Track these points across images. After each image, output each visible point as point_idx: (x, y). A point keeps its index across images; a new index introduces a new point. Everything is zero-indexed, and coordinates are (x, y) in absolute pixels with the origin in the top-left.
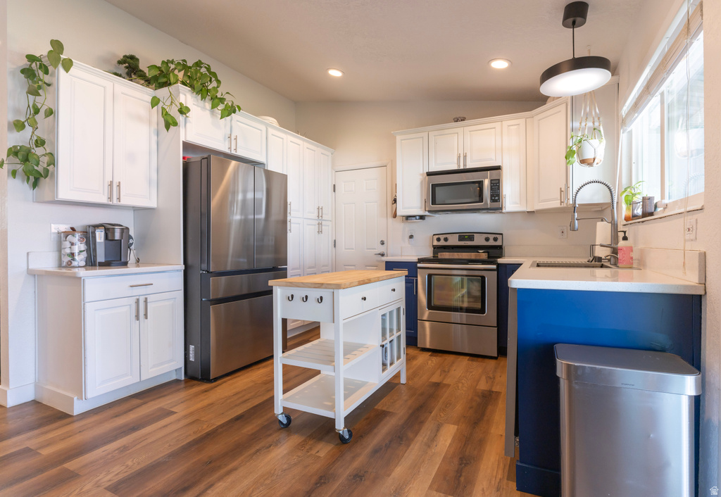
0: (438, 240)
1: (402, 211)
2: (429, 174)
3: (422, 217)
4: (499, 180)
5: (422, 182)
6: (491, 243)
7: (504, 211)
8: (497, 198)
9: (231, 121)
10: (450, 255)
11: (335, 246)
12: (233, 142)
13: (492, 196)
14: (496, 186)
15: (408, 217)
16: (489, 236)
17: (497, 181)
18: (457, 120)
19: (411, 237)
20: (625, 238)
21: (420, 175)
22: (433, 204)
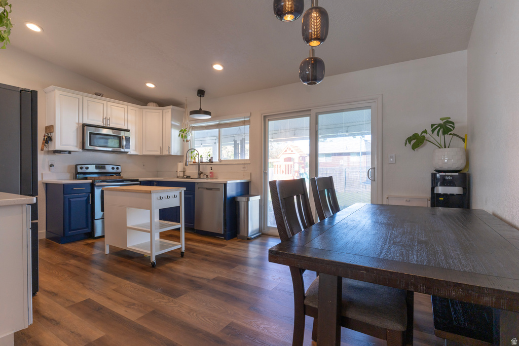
0: (82, 168)
2: (85, 125)
3: (70, 152)
4: (130, 137)
5: (77, 129)
6: (115, 170)
7: (129, 153)
8: (128, 146)
13: (126, 145)
14: (128, 140)
16: (114, 166)
17: (128, 138)
18: (99, 94)
19: (51, 166)
20: (211, 169)
21: (77, 123)
22: (90, 145)
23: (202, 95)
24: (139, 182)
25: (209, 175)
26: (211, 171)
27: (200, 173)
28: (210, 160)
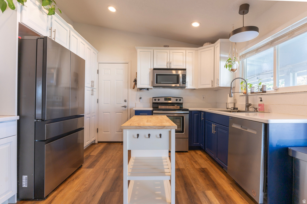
0: (155, 100)
1: (139, 86)
2: (155, 69)
3: (148, 89)
4: (186, 75)
5: (150, 73)
6: (178, 101)
7: (186, 88)
8: (184, 82)
9: (51, 19)
10: (165, 107)
11: (98, 102)
12: (53, 33)
13: (183, 81)
14: (184, 77)
15: (141, 89)
16: (177, 98)
17: (185, 75)
18: (165, 46)
19: (140, 98)
20: (261, 101)
21: (149, 69)
22: (157, 83)
23: (246, 11)
24: (188, 112)
25: (257, 107)
26: (260, 103)
27: (247, 105)
28: (261, 90)
